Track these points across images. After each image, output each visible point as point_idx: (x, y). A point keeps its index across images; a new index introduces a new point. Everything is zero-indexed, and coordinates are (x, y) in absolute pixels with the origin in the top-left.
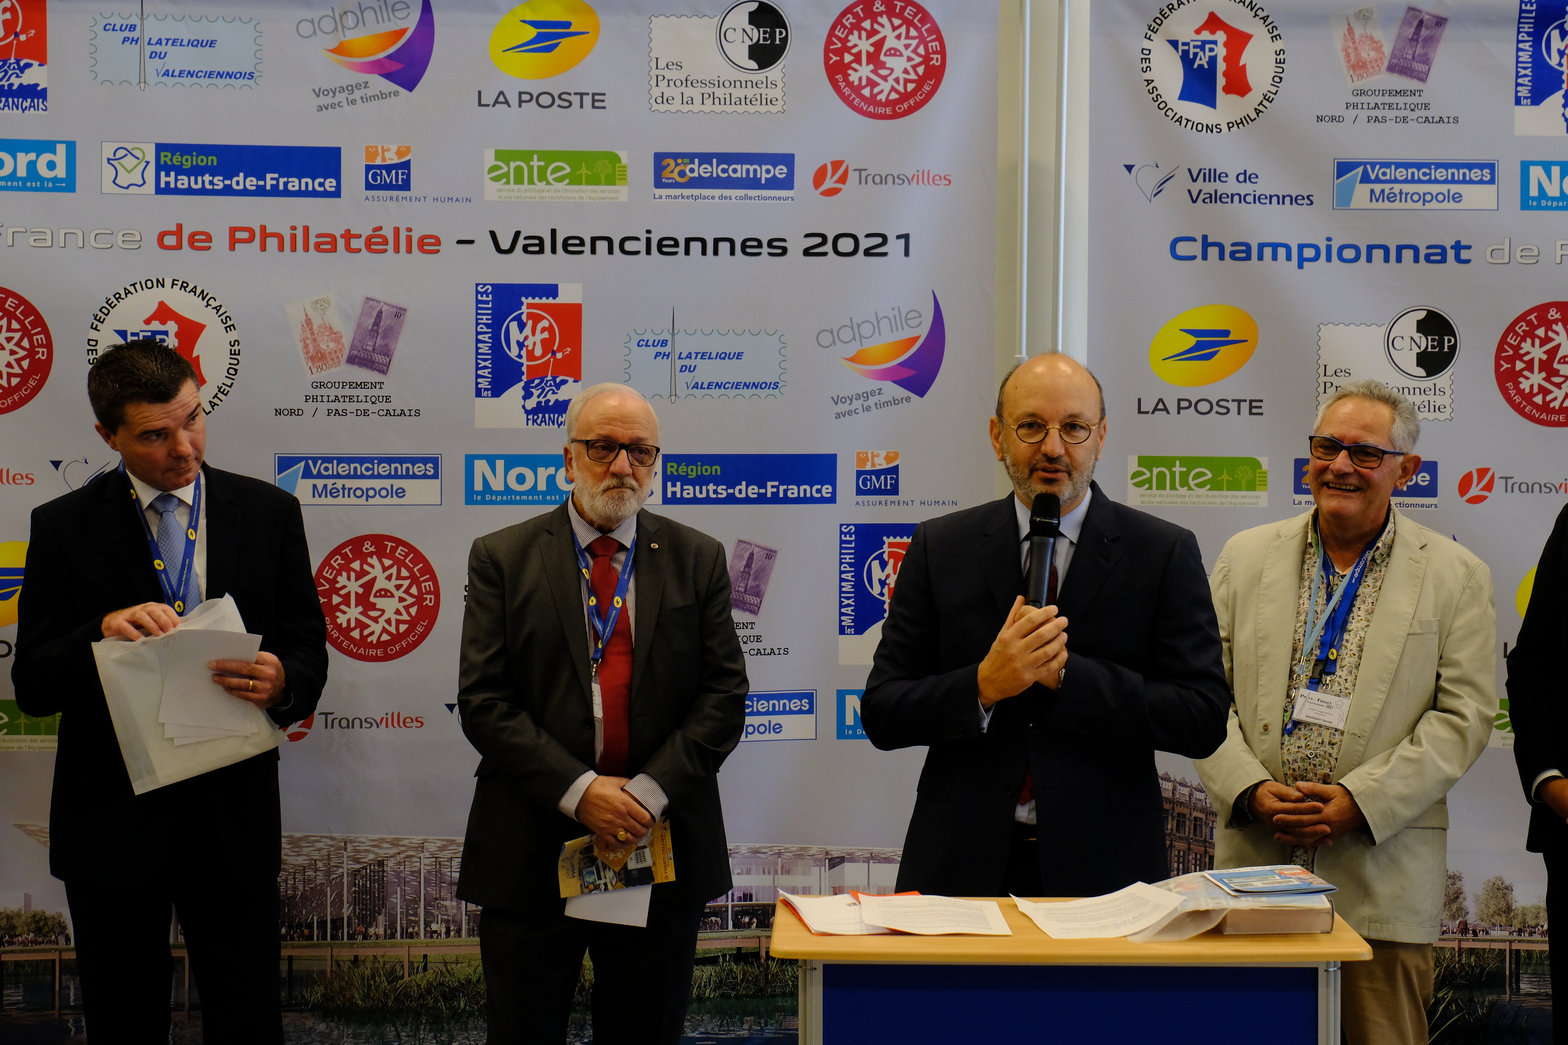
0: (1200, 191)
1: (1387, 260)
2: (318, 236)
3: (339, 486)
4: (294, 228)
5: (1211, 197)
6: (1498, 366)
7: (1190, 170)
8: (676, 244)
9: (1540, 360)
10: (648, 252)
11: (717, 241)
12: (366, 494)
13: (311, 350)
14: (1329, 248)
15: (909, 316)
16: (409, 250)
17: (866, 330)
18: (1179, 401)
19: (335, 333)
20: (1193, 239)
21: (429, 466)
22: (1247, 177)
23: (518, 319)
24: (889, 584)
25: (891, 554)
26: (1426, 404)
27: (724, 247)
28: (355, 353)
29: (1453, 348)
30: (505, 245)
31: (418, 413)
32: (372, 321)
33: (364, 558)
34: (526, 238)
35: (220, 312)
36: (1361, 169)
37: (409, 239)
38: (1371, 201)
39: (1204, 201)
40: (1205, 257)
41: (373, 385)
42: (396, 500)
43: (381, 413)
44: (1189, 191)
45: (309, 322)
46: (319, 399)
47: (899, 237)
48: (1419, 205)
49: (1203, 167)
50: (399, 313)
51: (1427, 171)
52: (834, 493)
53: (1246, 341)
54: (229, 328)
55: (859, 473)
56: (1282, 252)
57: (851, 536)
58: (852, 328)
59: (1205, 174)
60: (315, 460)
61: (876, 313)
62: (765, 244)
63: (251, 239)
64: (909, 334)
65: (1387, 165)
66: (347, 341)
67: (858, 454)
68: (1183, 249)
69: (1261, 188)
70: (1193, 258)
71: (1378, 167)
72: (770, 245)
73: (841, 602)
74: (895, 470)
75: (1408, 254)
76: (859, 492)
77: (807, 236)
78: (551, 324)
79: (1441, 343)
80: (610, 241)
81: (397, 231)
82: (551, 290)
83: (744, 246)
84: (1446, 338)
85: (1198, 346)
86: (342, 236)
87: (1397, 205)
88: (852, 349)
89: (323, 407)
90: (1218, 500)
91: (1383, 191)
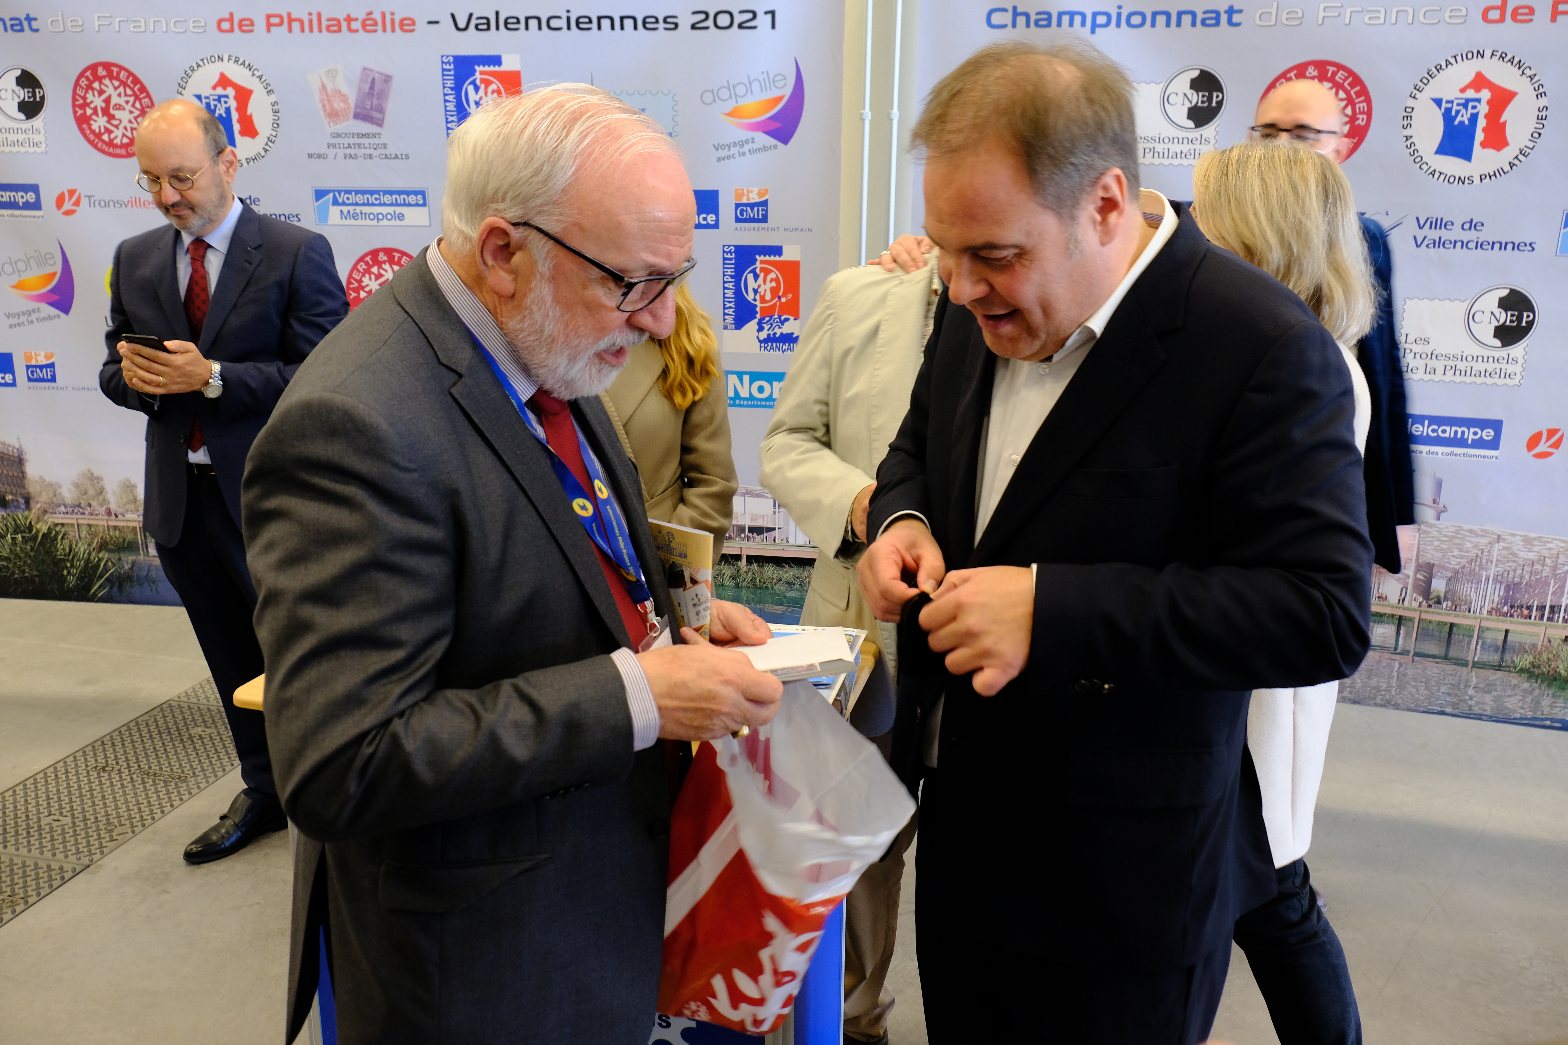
1: (1168, 24)
2: (328, 20)
3: (358, 211)
4: (310, 14)
8: (590, 22)
10: (569, 28)
11: (622, 19)
12: (377, 217)
13: (328, 108)
14: (1119, 15)
15: (777, 79)
16: (393, 30)
17: (741, 90)
19: (344, 96)
21: (419, 197)
23: (473, 83)
24: (760, 293)
25: (762, 269)
27: (629, 23)
28: (359, 110)
29: (1220, 104)
30: (462, 24)
31: (407, 156)
32: (368, 85)
33: (379, 264)
34: (478, 18)
35: (263, 79)
37: (393, 21)
41: (374, 136)
42: (398, 223)
43: (381, 157)
45: (324, 87)
46: (337, 146)
47: (766, 13)
50: (387, 79)
52: (717, 221)
54: (270, 92)
55: (737, 206)
56: (1078, 19)
57: (731, 255)
58: (729, 89)
60: (340, 192)
61: (748, 77)
62: (661, 20)
63: (281, 24)
64: (776, 93)
66: (352, 101)
67: (736, 190)
68: (996, 19)
70: (1005, 26)
72: (665, 21)
73: (724, 305)
74: (765, 203)
75: (1186, 19)
76: (738, 220)
77: (694, 13)
78: (498, 87)
79: (1210, 99)
80: (539, 19)
81: (383, 15)
82: (496, 60)
83: (644, 23)
84: (1215, 94)
86: (345, 20)
88: (730, 106)
89: (341, 152)
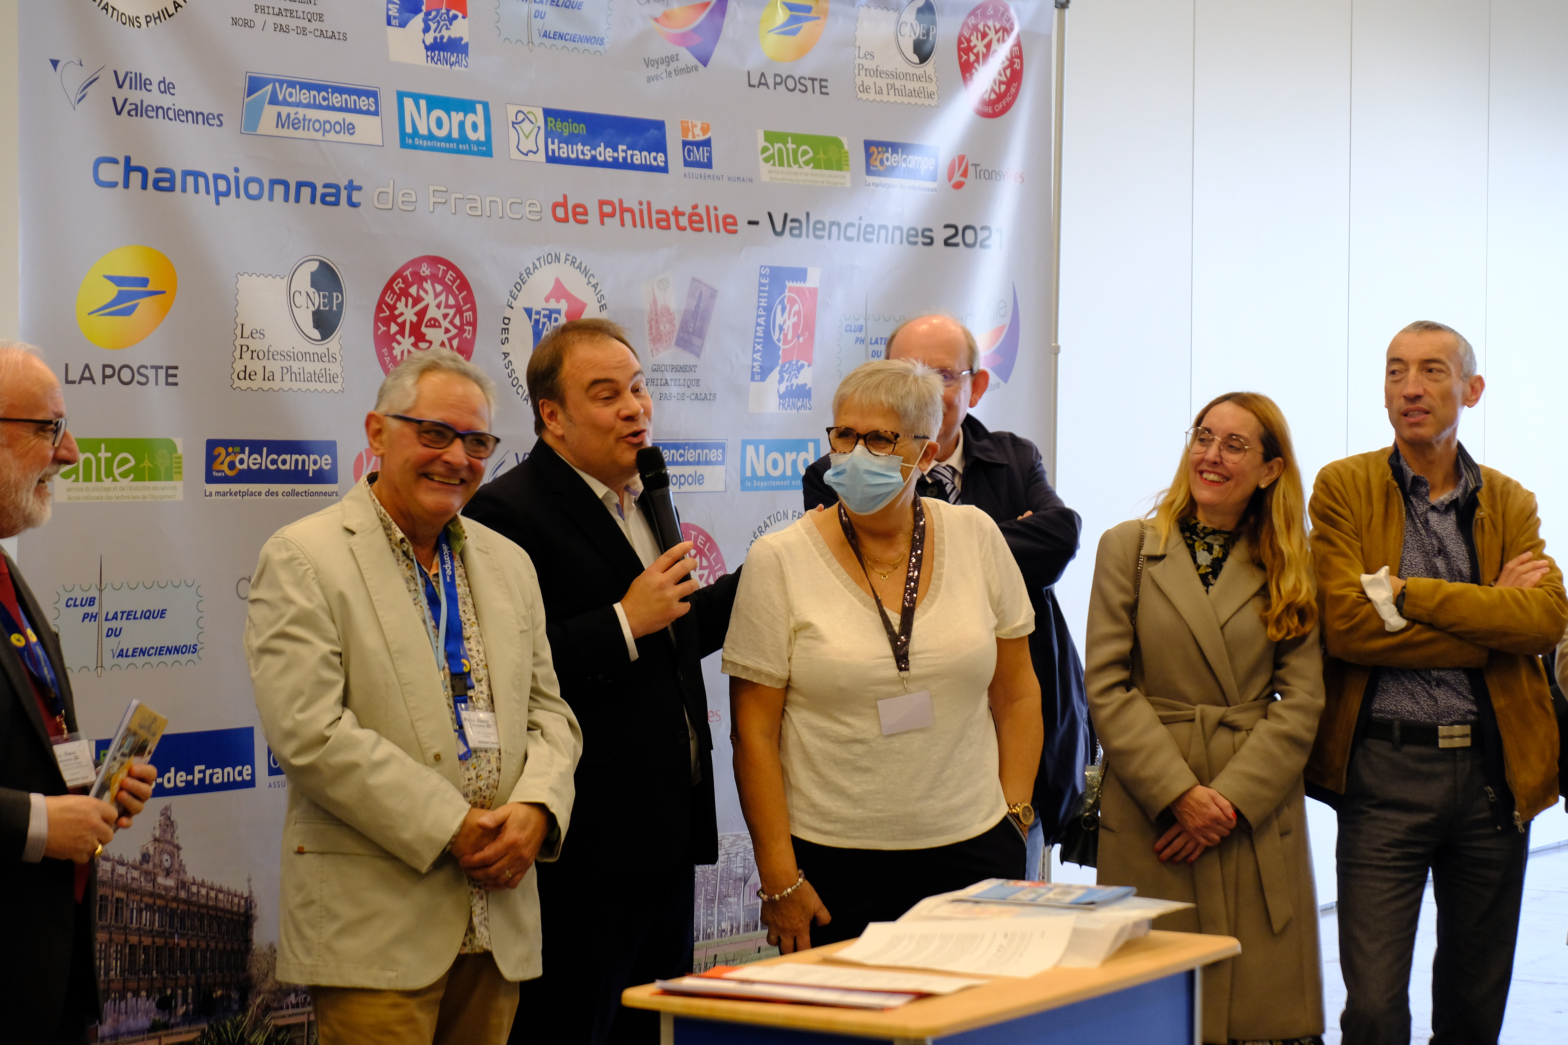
0: (126, 100)
5: (136, 109)
6: (376, 328)
7: (116, 73)
9: (411, 322)
18: (104, 366)
20: (115, 161)
22: (167, 87)
26: (323, 372)
29: (340, 307)
36: (270, 87)
38: (277, 127)
39: (129, 113)
40: (126, 185)
44: (114, 99)
48: (319, 136)
49: (129, 70)
51: (326, 95)
53: (164, 292)
59: (131, 78)
65: (292, 84)
69: (179, 101)
71: (285, 85)
79: (331, 301)
84: (335, 294)
85: (121, 298)
87: (300, 133)
90: (140, 494)
91: (289, 115)
